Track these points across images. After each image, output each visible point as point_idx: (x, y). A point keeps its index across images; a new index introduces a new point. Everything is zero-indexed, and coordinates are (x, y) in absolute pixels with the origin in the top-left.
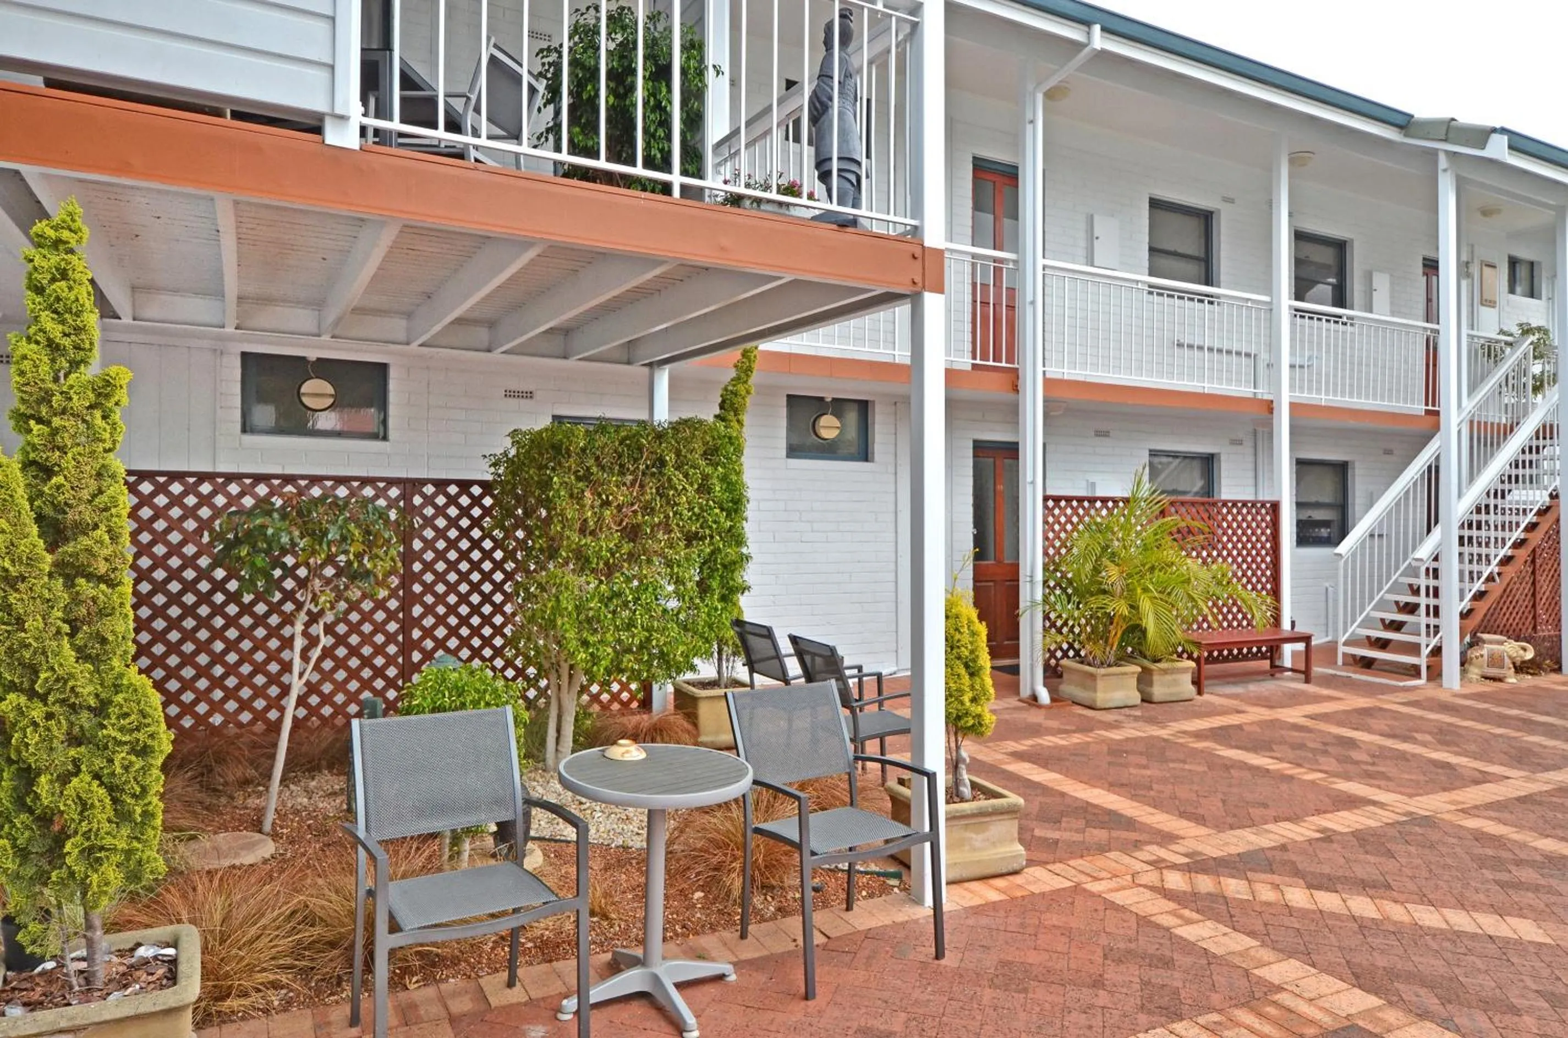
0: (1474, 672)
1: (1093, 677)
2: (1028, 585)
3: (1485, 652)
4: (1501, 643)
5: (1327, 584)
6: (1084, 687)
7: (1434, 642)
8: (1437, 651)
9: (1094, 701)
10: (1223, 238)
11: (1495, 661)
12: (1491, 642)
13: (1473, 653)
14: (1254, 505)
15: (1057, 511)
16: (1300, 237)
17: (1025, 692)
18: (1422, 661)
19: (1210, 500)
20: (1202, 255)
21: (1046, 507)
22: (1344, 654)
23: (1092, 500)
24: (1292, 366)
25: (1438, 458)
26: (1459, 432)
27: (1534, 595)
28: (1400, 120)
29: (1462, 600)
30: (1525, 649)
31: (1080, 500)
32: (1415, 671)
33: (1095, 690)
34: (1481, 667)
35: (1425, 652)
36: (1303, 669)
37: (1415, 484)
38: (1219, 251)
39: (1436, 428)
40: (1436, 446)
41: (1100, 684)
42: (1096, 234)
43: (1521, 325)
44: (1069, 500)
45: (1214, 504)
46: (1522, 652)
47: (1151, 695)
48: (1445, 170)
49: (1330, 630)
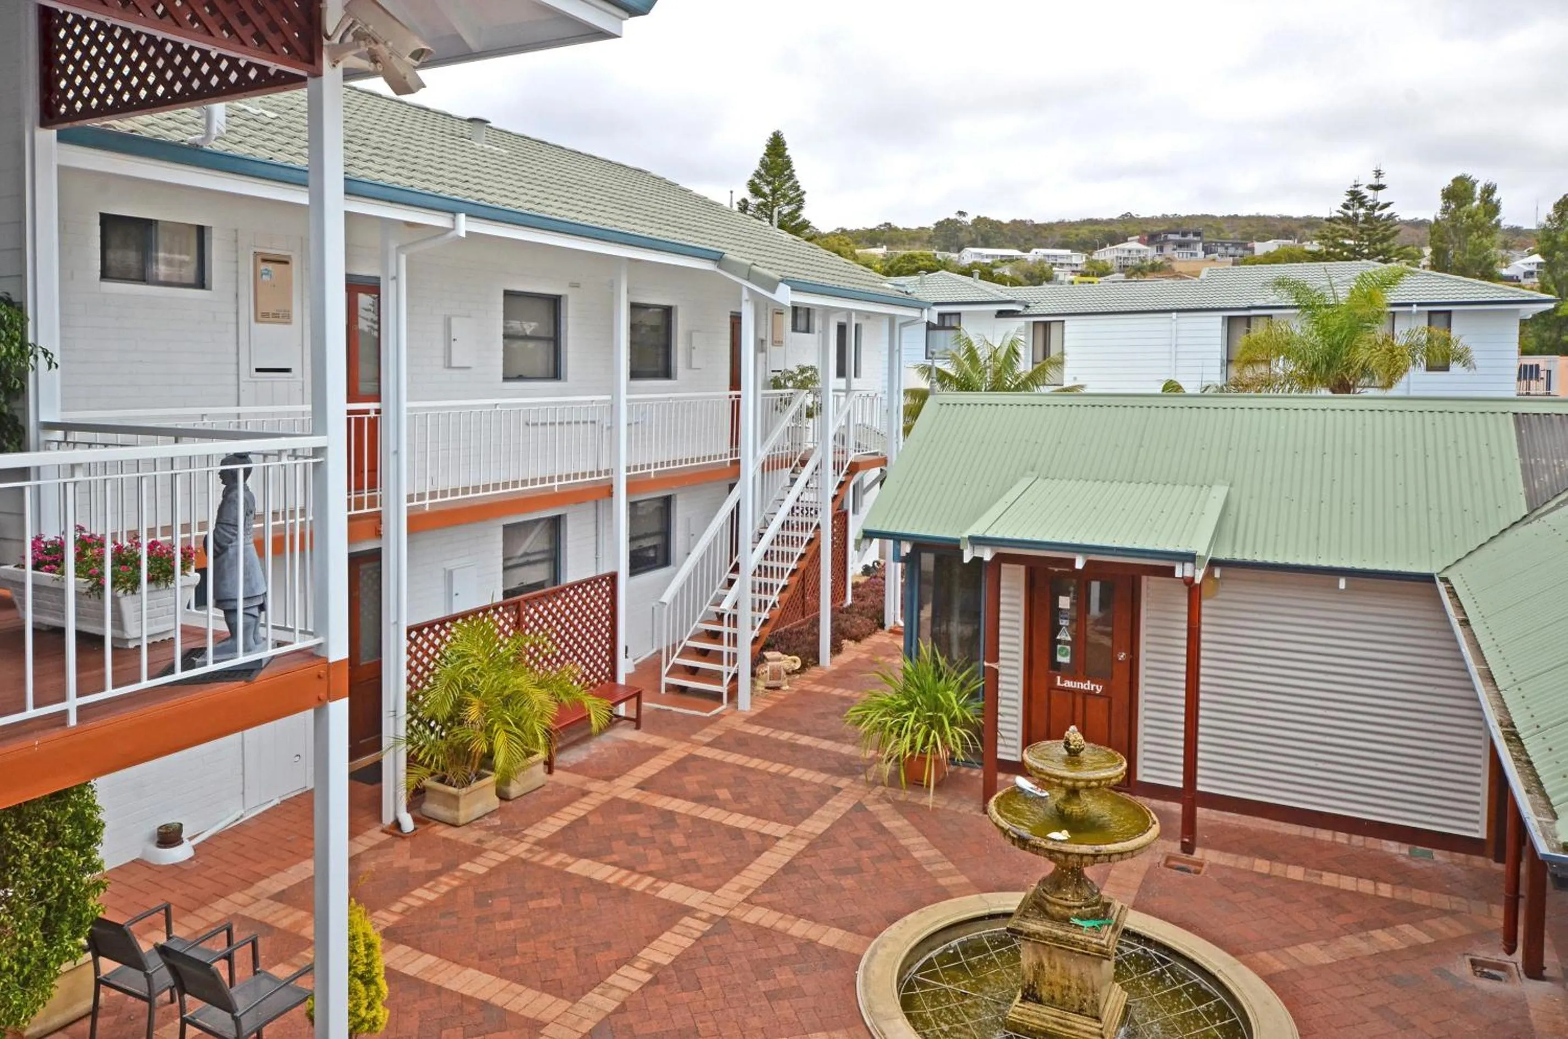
0: (761, 685)
1: (456, 798)
2: (392, 719)
3: (768, 669)
4: (779, 660)
5: (654, 604)
6: (448, 807)
7: (733, 670)
8: (735, 677)
9: (457, 819)
10: (570, 320)
11: (775, 675)
12: (773, 660)
13: (760, 670)
14: (596, 581)
15: (420, 640)
16: (634, 307)
17: (388, 819)
18: (724, 689)
19: (558, 587)
20: (551, 335)
21: (409, 638)
22: (667, 684)
23: (453, 619)
24: (629, 425)
25: (738, 504)
26: (754, 479)
27: (803, 588)
28: (714, 256)
29: (753, 628)
30: (795, 661)
31: (442, 622)
32: (718, 697)
33: (458, 809)
34: (765, 680)
35: (726, 680)
36: (634, 717)
37: (722, 530)
38: (567, 331)
39: (738, 475)
40: (737, 495)
41: (462, 803)
42: (453, 337)
43: (798, 366)
44: (431, 625)
45: (563, 590)
46: (793, 664)
47: (507, 794)
48: (747, 301)
49: (656, 642)
